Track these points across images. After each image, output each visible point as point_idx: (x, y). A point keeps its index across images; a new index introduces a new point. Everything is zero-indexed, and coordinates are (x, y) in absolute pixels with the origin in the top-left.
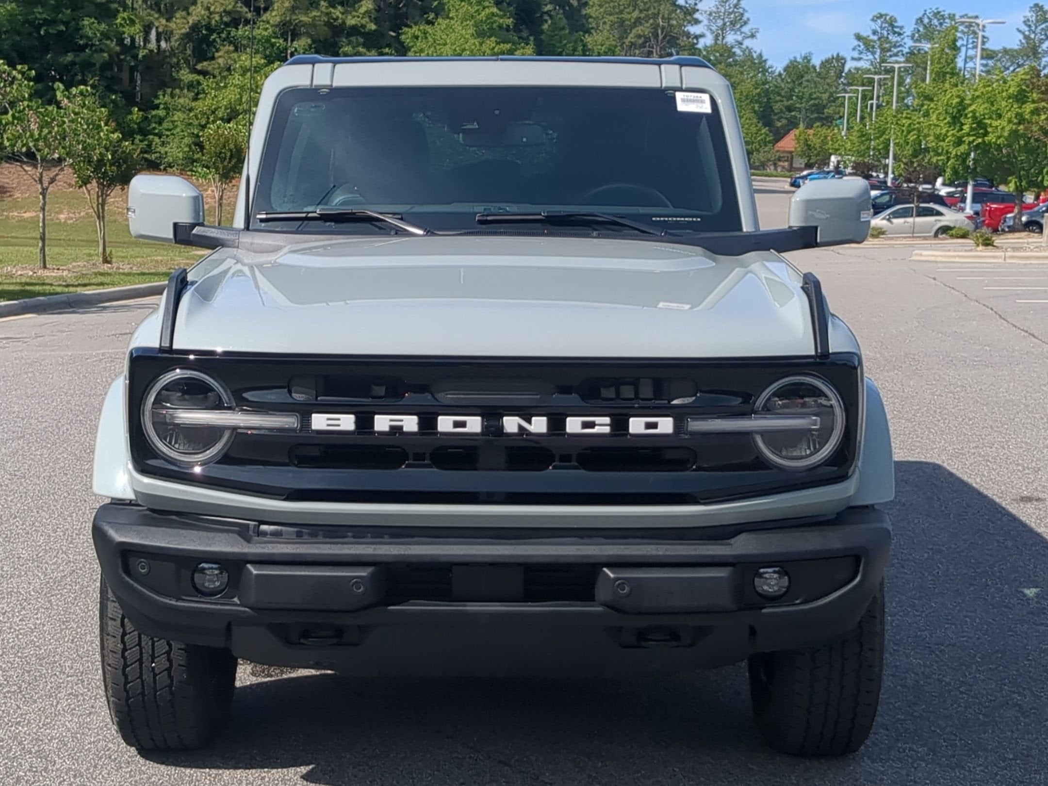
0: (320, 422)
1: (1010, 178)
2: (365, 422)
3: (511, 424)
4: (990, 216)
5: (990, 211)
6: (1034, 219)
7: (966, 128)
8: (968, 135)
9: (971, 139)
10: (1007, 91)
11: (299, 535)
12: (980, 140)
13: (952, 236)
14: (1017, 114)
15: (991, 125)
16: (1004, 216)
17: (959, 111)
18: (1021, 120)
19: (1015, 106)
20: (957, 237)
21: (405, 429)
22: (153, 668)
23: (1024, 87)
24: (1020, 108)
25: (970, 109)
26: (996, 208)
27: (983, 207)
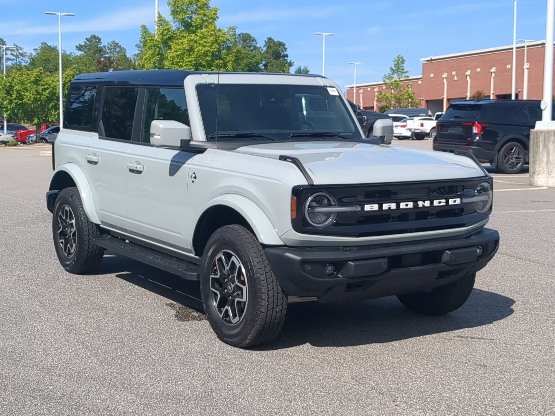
0: (367, 208)
1: (34, 118)
2: (381, 207)
3: (420, 204)
4: (20, 136)
5: (20, 134)
6: (43, 137)
7: (14, 96)
8: (15, 99)
9: (17, 101)
10: (30, 80)
11: (358, 250)
12: (21, 102)
13: (9, 145)
14: (36, 90)
15: (24, 95)
16: (28, 136)
17: (10, 89)
18: (38, 93)
19: (34, 86)
20: (12, 146)
21: (392, 208)
22: (277, 311)
23: (38, 78)
24: (37, 87)
25: (15, 88)
26: (23, 132)
27: (16, 132)
